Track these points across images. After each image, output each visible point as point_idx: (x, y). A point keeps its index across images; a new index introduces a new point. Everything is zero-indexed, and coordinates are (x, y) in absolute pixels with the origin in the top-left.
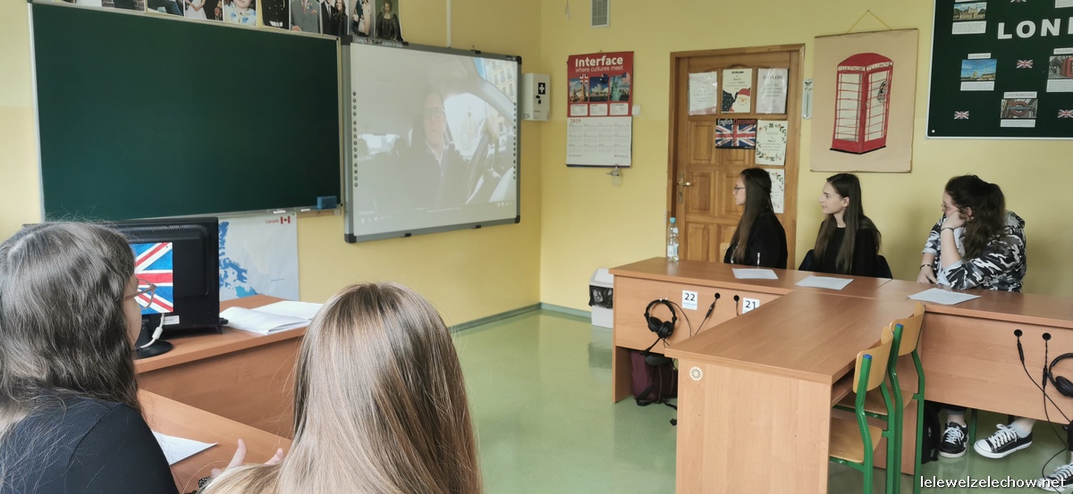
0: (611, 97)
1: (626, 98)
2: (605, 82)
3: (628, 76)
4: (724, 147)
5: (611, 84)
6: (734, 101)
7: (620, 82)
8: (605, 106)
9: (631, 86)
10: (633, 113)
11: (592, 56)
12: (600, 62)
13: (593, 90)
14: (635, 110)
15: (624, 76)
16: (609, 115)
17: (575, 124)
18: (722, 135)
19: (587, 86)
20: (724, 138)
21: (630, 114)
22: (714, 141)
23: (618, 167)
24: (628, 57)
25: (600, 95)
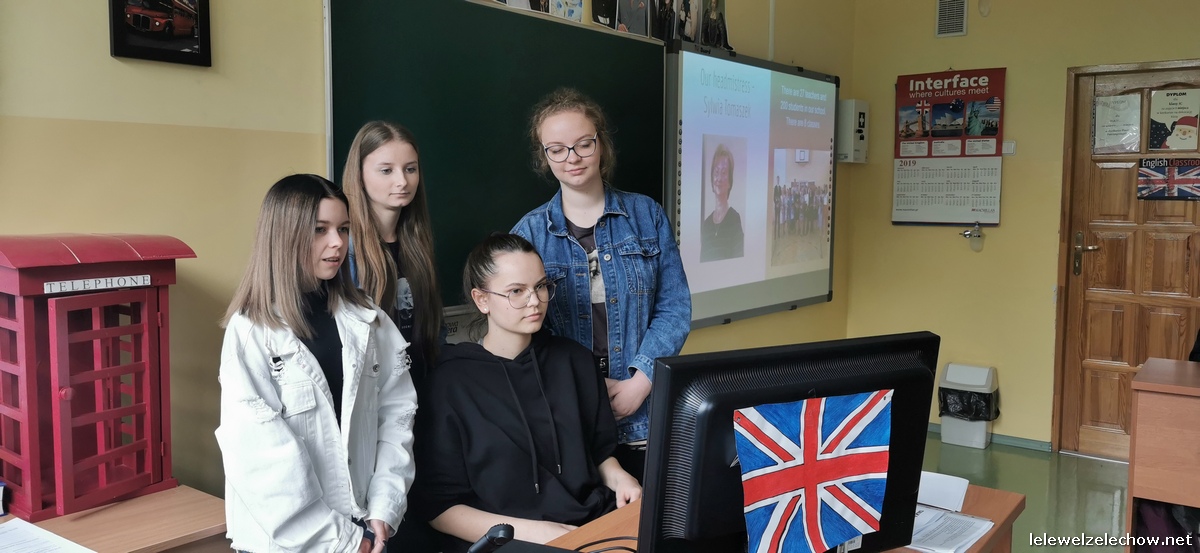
0: (967, 130)
1: (993, 131)
2: (958, 109)
3: (997, 101)
4: (1152, 197)
5: (968, 113)
6: (1170, 134)
7: (984, 110)
8: (957, 143)
9: (1002, 115)
10: (1004, 151)
11: (935, 76)
12: (951, 84)
13: (938, 121)
14: (1007, 148)
15: (990, 101)
16: (963, 154)
17: (907, 168)
18: (1149, 182)
19: (928, 117)
20: (1152, 186)
21: (999, 152)
22: (1134, 190)
23: (979, 224)
24: (998, 76)
25: (948, 128)
